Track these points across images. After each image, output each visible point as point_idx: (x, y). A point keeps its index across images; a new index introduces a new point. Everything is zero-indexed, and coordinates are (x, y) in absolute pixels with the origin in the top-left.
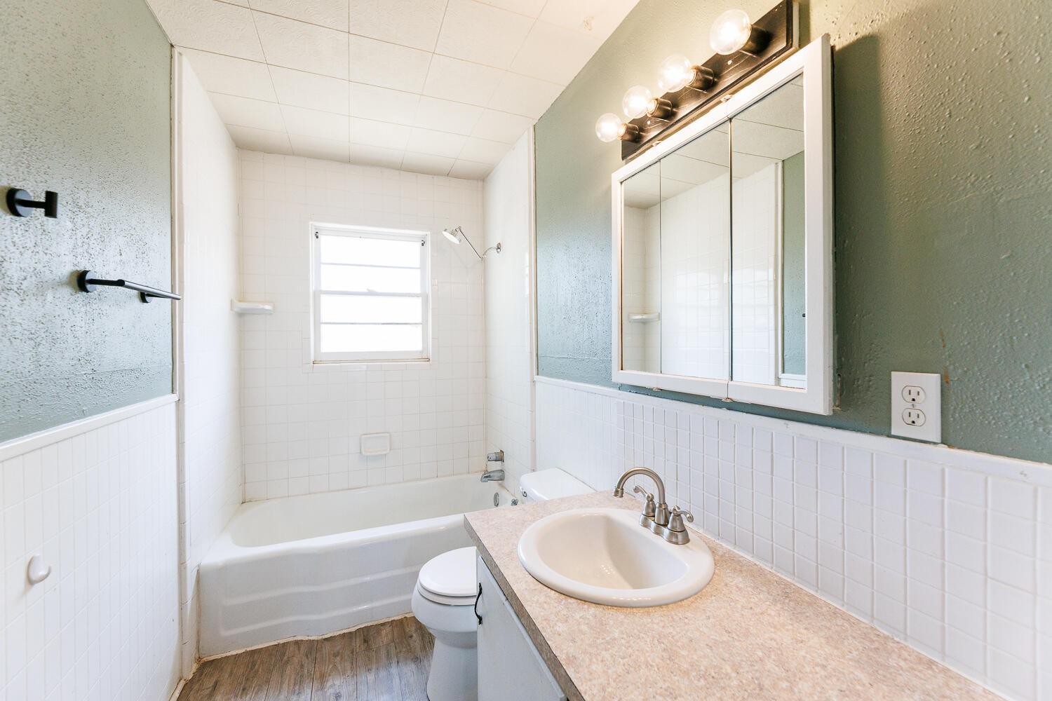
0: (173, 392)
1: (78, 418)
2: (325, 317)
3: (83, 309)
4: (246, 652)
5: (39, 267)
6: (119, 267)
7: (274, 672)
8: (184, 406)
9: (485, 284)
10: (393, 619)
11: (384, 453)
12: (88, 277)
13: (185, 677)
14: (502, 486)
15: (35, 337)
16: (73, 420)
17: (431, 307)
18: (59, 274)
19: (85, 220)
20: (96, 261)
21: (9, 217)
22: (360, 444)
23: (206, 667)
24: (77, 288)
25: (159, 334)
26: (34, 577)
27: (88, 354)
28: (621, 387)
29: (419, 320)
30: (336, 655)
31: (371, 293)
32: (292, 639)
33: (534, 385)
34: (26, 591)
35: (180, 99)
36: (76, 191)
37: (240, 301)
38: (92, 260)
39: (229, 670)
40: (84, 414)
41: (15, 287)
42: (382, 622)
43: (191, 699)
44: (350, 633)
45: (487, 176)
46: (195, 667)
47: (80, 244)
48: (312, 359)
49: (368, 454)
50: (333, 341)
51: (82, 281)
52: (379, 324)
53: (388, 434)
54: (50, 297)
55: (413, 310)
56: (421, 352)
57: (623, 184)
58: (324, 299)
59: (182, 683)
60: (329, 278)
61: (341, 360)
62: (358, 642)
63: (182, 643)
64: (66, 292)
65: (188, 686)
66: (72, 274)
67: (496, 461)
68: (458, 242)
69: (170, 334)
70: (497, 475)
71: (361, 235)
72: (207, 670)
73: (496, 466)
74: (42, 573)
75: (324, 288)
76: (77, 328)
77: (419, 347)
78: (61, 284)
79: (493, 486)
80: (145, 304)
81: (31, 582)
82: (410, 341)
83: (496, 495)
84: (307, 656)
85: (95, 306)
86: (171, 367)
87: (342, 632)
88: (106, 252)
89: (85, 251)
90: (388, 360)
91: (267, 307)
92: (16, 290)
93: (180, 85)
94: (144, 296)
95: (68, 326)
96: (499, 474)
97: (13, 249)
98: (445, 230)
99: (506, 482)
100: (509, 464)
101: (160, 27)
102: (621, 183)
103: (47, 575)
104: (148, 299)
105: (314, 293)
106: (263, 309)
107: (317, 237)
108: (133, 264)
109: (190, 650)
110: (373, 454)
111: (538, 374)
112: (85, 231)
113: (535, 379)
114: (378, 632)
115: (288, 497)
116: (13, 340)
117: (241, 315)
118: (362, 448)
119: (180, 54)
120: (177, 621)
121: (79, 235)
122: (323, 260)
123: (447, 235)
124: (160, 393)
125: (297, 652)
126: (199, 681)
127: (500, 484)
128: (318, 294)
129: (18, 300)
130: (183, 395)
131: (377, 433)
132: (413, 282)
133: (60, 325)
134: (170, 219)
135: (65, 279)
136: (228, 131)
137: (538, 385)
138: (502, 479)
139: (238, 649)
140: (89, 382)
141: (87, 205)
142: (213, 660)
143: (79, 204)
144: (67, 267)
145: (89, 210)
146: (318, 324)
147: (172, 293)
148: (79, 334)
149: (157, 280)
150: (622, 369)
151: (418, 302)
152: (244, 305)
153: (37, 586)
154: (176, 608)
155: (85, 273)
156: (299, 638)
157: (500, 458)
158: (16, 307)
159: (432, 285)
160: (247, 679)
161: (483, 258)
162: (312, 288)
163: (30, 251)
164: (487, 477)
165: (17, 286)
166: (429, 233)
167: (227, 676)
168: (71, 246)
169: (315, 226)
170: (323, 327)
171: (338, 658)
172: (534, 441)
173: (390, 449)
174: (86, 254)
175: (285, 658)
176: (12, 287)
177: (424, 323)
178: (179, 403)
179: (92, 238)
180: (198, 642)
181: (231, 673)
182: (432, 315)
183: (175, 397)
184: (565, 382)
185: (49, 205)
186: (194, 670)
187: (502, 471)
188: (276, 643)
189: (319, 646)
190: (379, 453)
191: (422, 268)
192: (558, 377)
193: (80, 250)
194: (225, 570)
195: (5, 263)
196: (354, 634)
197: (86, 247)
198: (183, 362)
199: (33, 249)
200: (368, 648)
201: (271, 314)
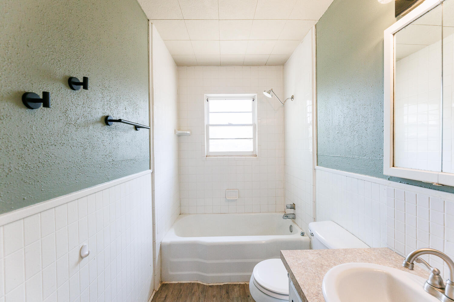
0: (150, 169)
1: (106, 182)
2: (211, 136)
3: (108, 133)
4: (178, 283)
5: (85, 114)
6: (125, 115)
7: (188, 298)
8: (154, 174)
9: (284, 118)
10: (240, 283)
11: (236, 199)
12: (109, 118)
13: (156, 289)
14: (294, 222)
15: (84, 145)
16: (104, 182)
17: (257, 130)
18: (96, 117)
19: (108, 94)
20: (114, 112)
21: (70, 90)
22: (226, 194)
23: (164, 286)
24: (105, 124)
25: (144, 144)
26: (83, 255)
27: (110, 153)
28: (391, 178)
29: (252, 137)
30: (214, 296)
31: (230, 125)
32: (196, 282)
33: (315, 171)
34: (79, 262)
35: (152, 44)
36: (104, 80)
37: (179, 130)
38: (112, 111)
39: (171, 291)
40: (108, 180)
41: (73, 123)
42: (235, 283)
43: (157, 301)
44: (220, 286)
45: (286, 61)
46: (160, 285)
47: (106, 104)
48: (206, 155)
49: (229, 199)
50: (215, 147)
51: (107, 121)
52: (233, 139)
53: (237, 190)
54: (91, 128)
55: (249, 132)
56: (253, 152)
57: (395, 35)
58: (211, 128)
59: (154, 292)
60: (213, 119)
61: (217, 155)
62: (224, 292)
63: (154, 275)
64: (100, 125)
65: (157, 293)
66: (102, 117)
67: (291, 208)
68: (271, 97)
69: (149, 144)
70: (291, 216)
71: (226, 98)
72: (164, 288)
73: (291, 211)
74: (87, 253)
75: (211, 123)
76: (105, 142)
77: (251, 149)
78: (97, 122)
79: (289, 222)
80: (137, 131)
81: (81, 257)
82: (247, 147)
83: (291, 227)
84: (202, 293)
85: (113, 132)
86: (149, 158)
87: (217, 284)
88: (118, 108)
89: (108, 107)
90: (238, 156)
91: (188, 132)
92: (74, 124)
93: (152, 37)
94: (136, 127)
95: (100, 140)
96: (293, 216)
97: (71, 105)
98: (265, 91)
99: (296, 220)
100: (298, 211)
101: (143, 11)
102: (394, 34)
103: (88, 255)
104: (138, 129)
105: (207, 125)
106: (187, 133)
107: (208, 101)
108: (131, 114)
109: (158, 278)
110: (231, 199)
111: (318, 165)
112: (108, 98)
113: (316, 168)
114: (233, 290)
115: (197, 214)
116: (72, 147)
117: (179, 136)
118: (227, 195)
119: (152, 23)
120: (152, 266)
121: (105, 100)
122: (210, 111)
123: (266, 94)
124: (145, 169)
125: (198, 289)
126: (160, 293)
127: (293, 221)
128: (208, 126)
129: (75, 129)
130: (154, 170)
131: (233, 189)
132: (248, 119)
133: (96, 140)
134: (148, 94)
135: (98, 120)
136: (173, 58)
137: (317, 171)
138: (294, 218)
139: (176, 281)
140: (111, 165)
141: (109, 87)
142: (166, 284)
143: (106, 86)
144: (100, 114)
145: (111, 89)
146: (208, 139)
147: (149, 127)
148: (105, 144)
149: (143, 120)
150: (393, 166)
151: (251, 128)
152: (180, 132)
153: (84, 259)
154: (152, 260)
155: (108, 117)
156: (199, 282)
157: (293, 207)
158: (74, 132)
159: (258, 120)
160: (178, 298)
161: (284, 104)
162: (206, 123)
163: (81, 106)
164: (286, 216)
165: (74, 122)
166: (256, 94)
167: (170, 294)
168: (102, 105)
169: (207, 96)
170: (210, 140)
171: (215, 298)
172: (315, 202)
173: (239, 197)
174: (109, 109)
175: (193, 291)
176: (72, 122)
177: (254, 138)
178: (153, 173)
179: (112, 102)
180: (161, 274)
181: (172, 293)
182: (258, 134)
183: (151, 171)
184: (339, 171)
185: (85, 84)
186: (159, 287)
187: (294, 214)
188: (190, 282)
189: (207, 289)
190: (234, 199)
191: (253, 112)
192: (333, 168)
193: (106, 107)
194: (171, 246)
195: (68, 111)
196: (222, 286)
197: (109, 105)
198: (154, 156)
199: (82, 105)
200: (228, 297)
201: (190, 135)
